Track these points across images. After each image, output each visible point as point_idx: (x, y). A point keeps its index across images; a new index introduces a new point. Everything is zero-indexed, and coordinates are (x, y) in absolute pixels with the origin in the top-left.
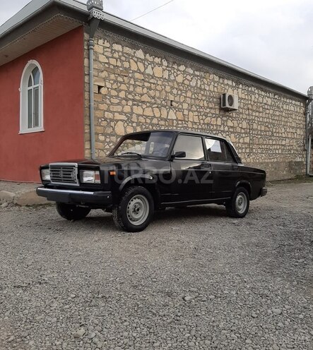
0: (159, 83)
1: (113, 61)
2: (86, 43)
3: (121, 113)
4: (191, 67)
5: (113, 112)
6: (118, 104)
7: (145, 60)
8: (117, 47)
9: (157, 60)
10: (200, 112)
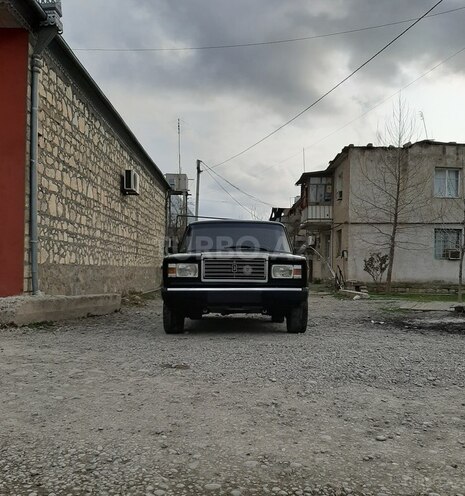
0: (82, 141)
1: (49, 96)
2: (30, 59)
3: (54, 180)
4: (104, 125)
5: (48, 178)
6: (52, 167)
7: (73, 103)
8: (53, 75)
9: (81, 107)
10: (108, 192)
